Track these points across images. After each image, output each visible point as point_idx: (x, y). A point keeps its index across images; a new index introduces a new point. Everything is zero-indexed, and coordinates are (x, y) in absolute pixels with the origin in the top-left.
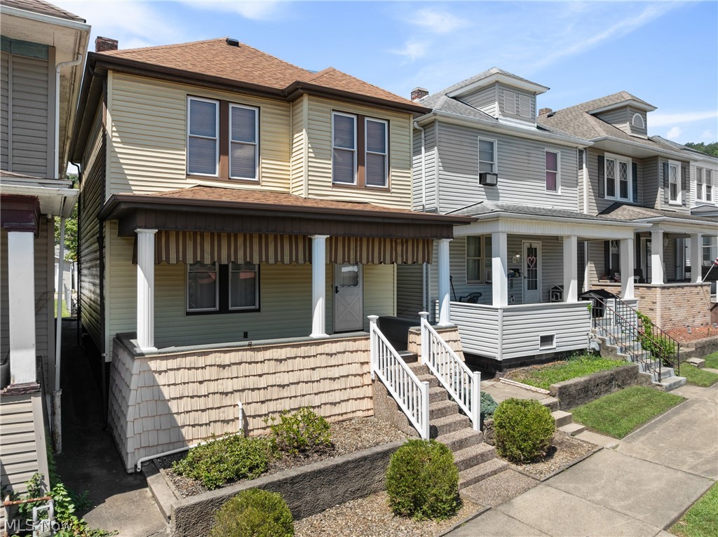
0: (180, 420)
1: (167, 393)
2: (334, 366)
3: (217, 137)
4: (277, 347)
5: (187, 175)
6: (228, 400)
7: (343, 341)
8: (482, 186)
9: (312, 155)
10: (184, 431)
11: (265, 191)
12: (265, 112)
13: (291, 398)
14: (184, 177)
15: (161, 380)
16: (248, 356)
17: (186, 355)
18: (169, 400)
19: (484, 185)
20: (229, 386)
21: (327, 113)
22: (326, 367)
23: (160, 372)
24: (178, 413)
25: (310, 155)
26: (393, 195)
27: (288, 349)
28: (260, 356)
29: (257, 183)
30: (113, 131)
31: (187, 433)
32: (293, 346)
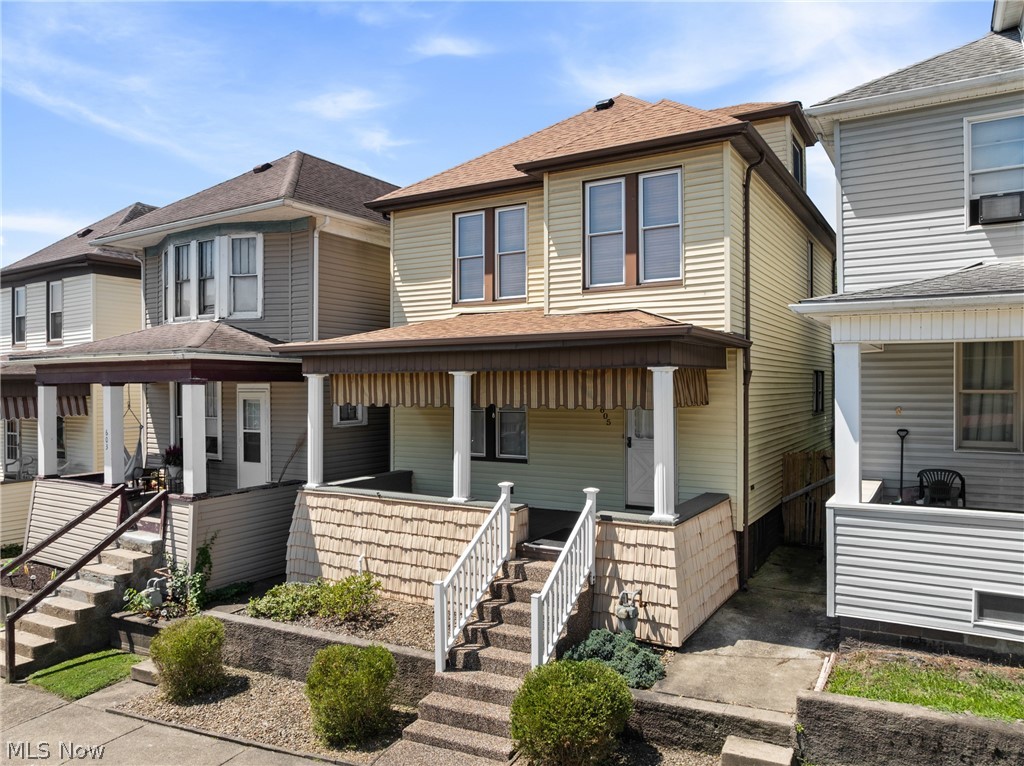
0: (322, 556)
1: (316, 528)
2: (463, 541)
3: (483, 254)
4: (405, 504)
5: (453, 303)
6: (356, 550)
7: (476, 510)
8: (979, 227)
9: (555, 254)
10: (324, 568)
11: (530, 310)
13: (412, 565)
14: (450, 306)
15: (313, 515)
16: (377, 507)
17: (331, 496)
18: (315, 536)
19: (983, 224)
20: (359, 535)
21: (577, 188)
22: (453, 539)
23: (313, 508)
24: (320, 551)
25: (552, 255)
26: (688, 289)
27: (416, 508)
28: (388, 510)
30: (394, 272)
31: (326, 572)
32: (421, 506)
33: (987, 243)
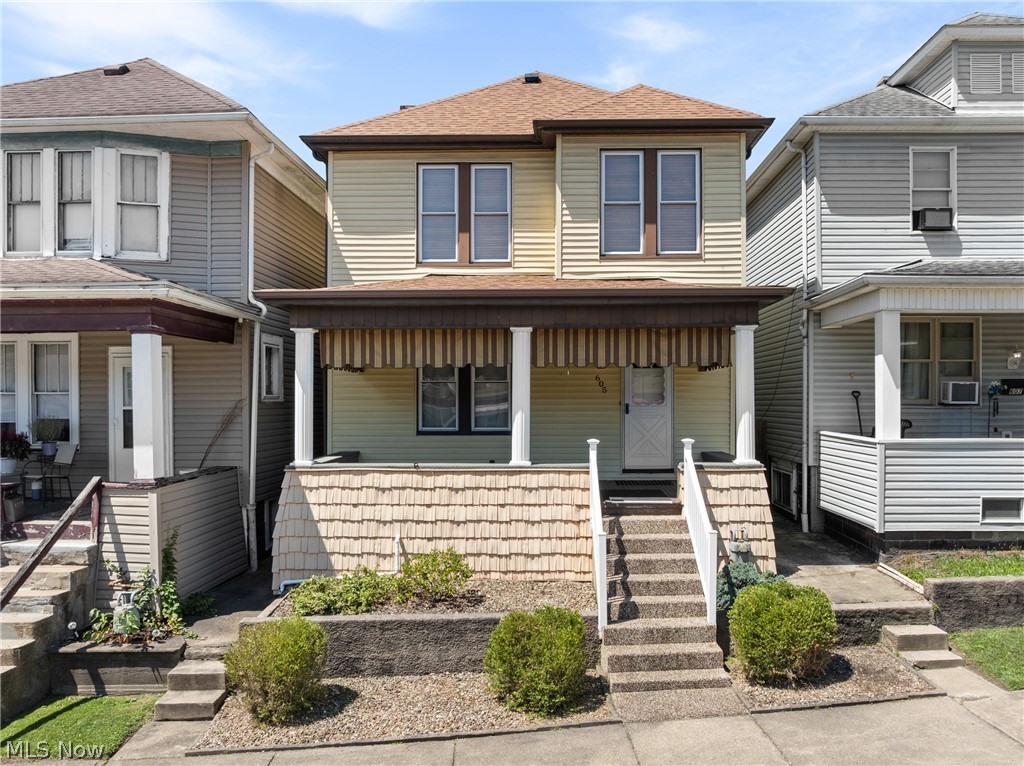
0: (329, 545)
1: (317, 513)
2: (535, 505)
3: (456, 212)
4: (453, 473)
5: (418, 262)
6: (385, 531)
7: (549, 472)
8: (920, 232)
9: (569, 218)
10: (333, 558)
11: (517, 275)
12: (519, 169)
13: (467, 539)
14: (414, 266)
15: (311, 497)
16: (414, 480)
17: (340, 472)
18: (318, 521)
19: (922, 230)
20: (388, 514)
21: (593, 155)
22: (522, 505)
23: (311, 489)
24: (327, 538)
25: (565, 218)
26: (707, 263)
27: (468, 476)
28: (429, 482)
29: (508, 265)
30: (334, 221)
31: (337, 562)
32: (476, 473)
33: (925, 245)
